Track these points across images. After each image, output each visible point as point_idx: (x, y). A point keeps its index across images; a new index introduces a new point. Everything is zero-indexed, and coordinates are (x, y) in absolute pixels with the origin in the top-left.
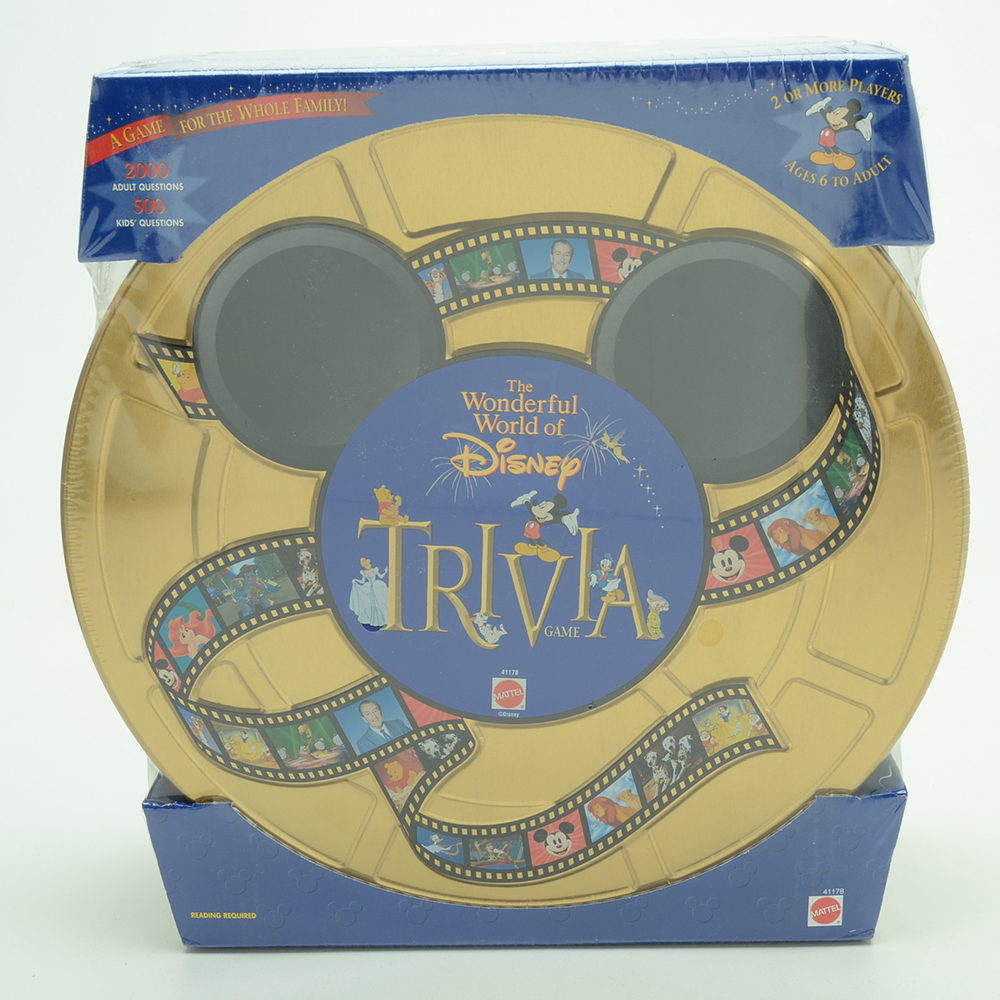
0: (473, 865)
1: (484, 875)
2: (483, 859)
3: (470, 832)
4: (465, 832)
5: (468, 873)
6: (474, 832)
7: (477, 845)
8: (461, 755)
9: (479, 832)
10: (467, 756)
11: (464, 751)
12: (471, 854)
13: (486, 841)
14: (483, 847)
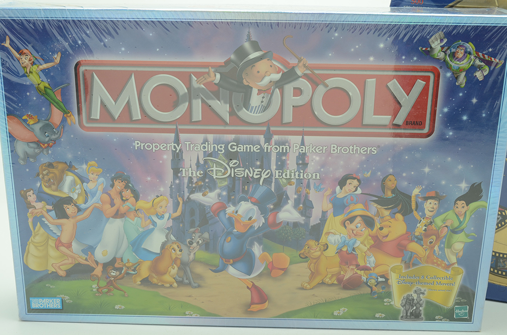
0: (498, 268)
1: (502, 273)
2: (503, 266)
3: (499, 255)
4: (497, 255)
5: (496, 271)
6: (501, 255)
7: (501, 261)
8: (501, 224)
9: (503, 256)
10: (504, 225)
11: (503, 223)
12: (498, 264)
13: (505, 259)
14: (504, 262)
